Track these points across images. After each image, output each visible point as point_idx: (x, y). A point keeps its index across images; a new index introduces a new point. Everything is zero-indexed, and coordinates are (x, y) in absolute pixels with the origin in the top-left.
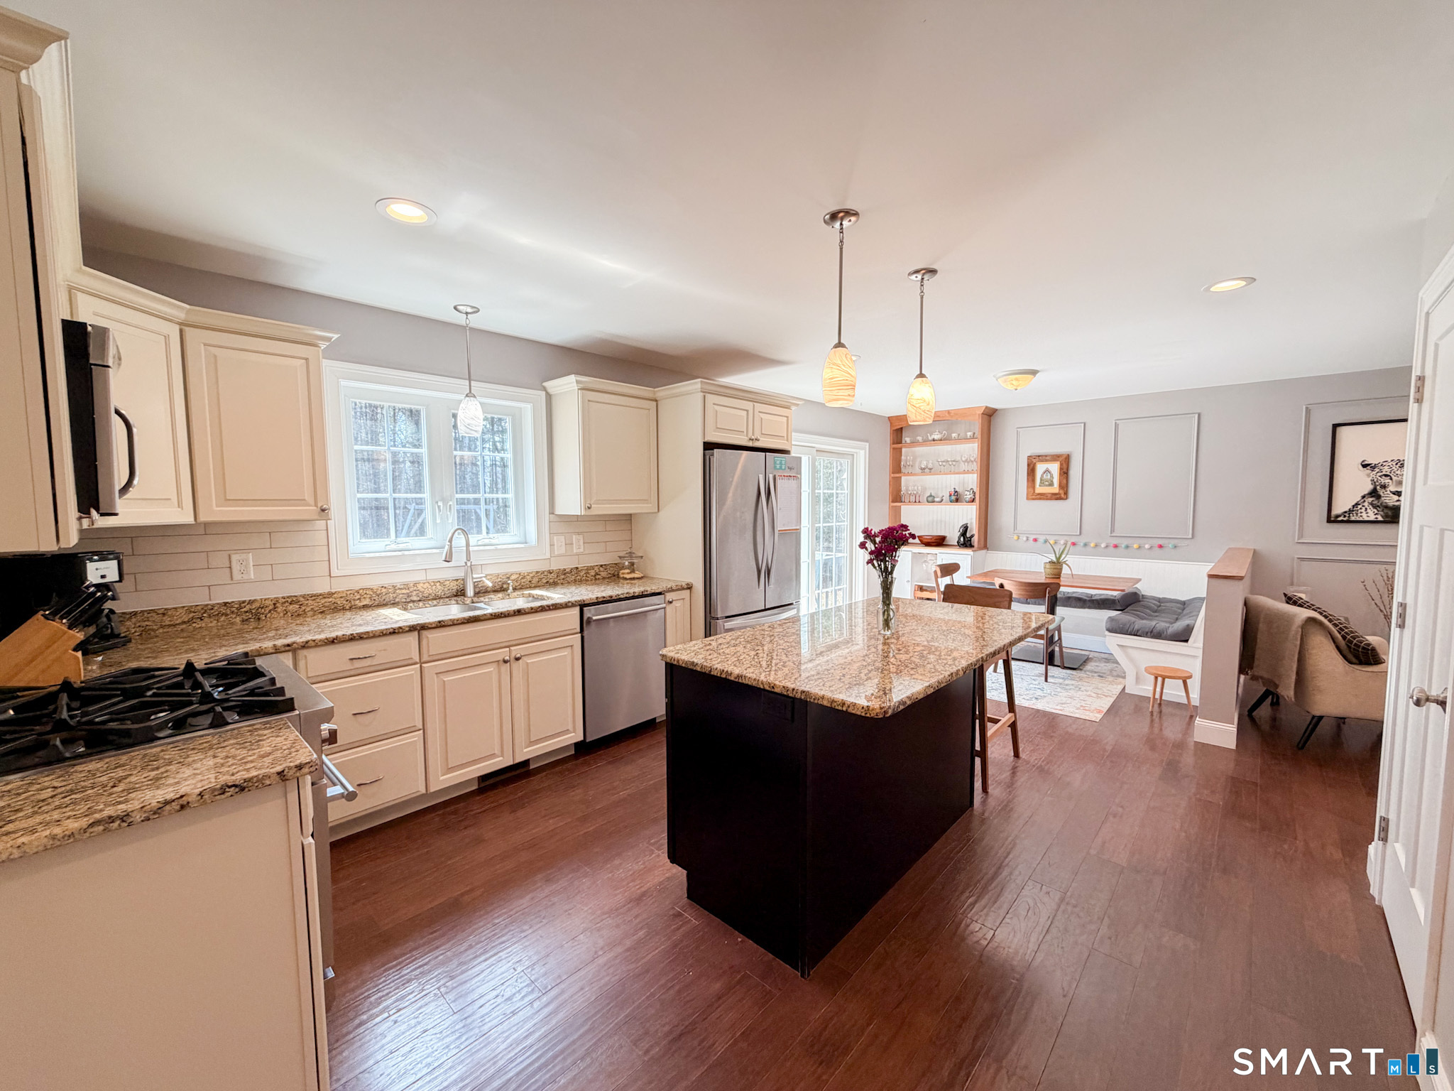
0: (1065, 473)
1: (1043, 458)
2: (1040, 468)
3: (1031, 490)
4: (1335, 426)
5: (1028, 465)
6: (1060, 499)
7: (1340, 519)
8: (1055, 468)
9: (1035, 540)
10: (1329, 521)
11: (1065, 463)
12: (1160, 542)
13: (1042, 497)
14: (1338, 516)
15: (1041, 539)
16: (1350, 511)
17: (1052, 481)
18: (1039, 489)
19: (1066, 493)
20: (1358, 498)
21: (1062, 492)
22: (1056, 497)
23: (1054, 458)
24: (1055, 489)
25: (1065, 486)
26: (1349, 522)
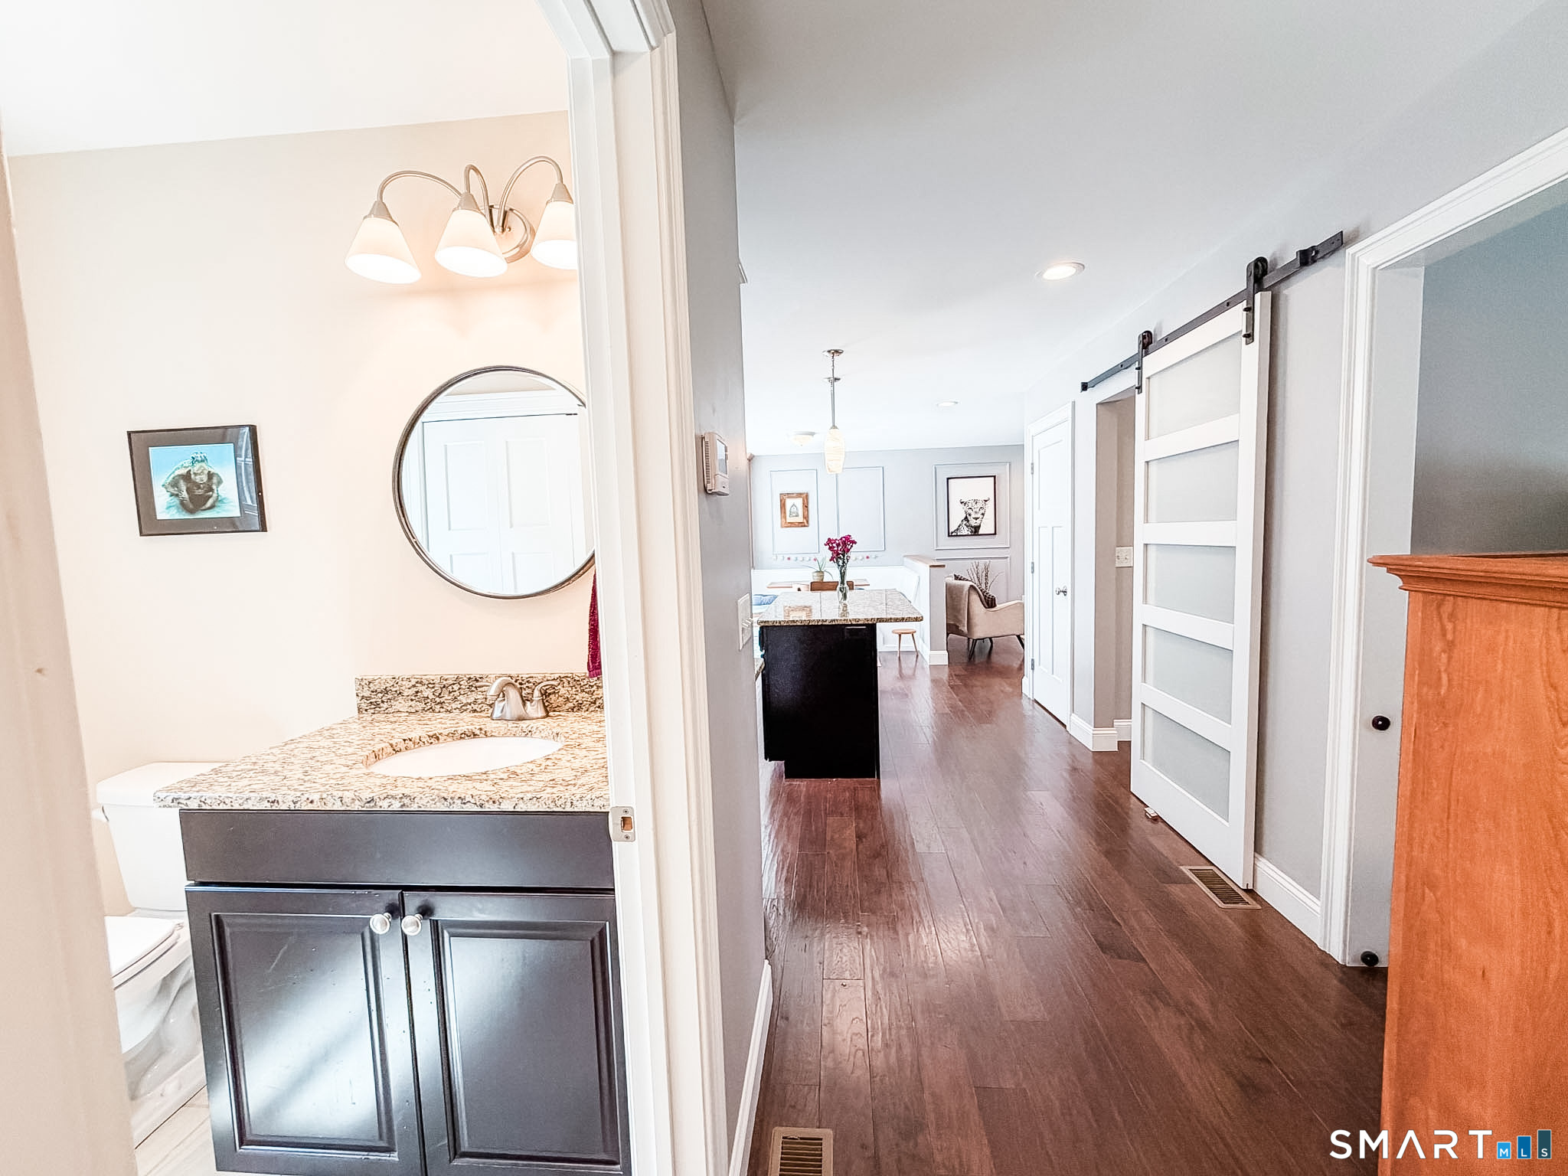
0: (806, 506)
1: (790, 495)
2: (789, 502)
3: (783, 520)
4: (948, 479)
5: (781, 501)
6: (805, 526)
7: (954, 534)
8: (799, 502)
9: (789, 559)
10: (949, 536)
11: (805, 498)
12: (868, 554)
13: (792, 525)
14: (952, 533)
15: (793, 557)
16: (957, 529)
17: (797, 513)
18: (789, 520)
19: (807, 522)
20: (960, 522)
21: (805, 521)
22: (802, 525)
23: (799, 495)
24: (800, 519)
25: (806, 517)
26: (957, 536)
